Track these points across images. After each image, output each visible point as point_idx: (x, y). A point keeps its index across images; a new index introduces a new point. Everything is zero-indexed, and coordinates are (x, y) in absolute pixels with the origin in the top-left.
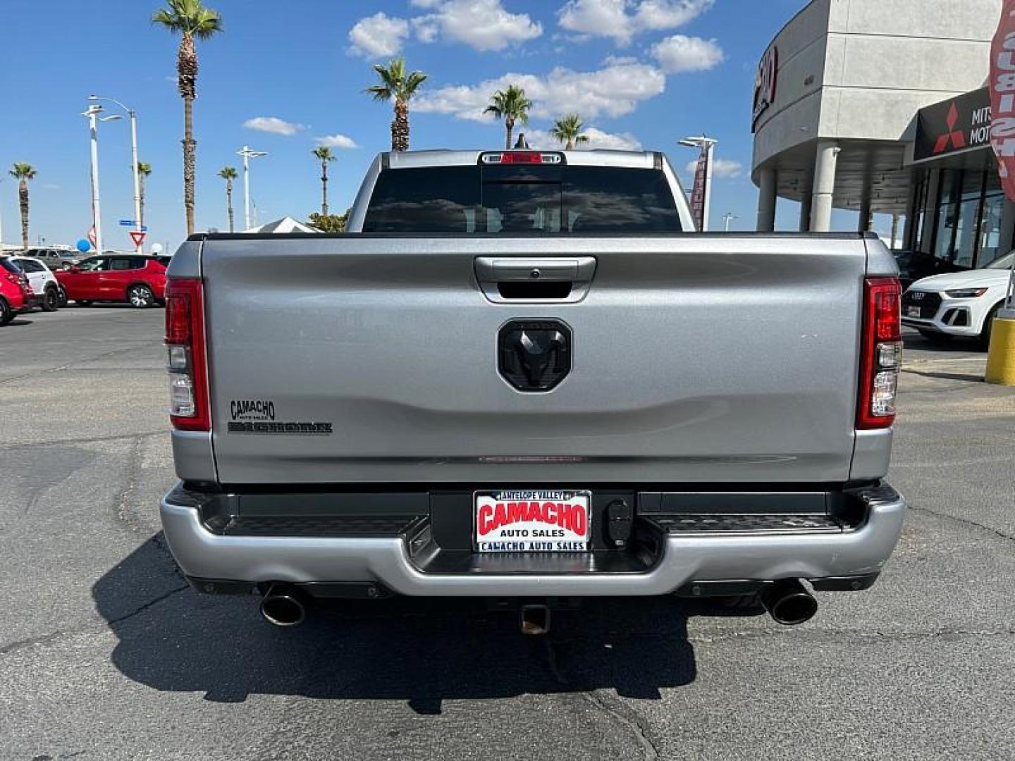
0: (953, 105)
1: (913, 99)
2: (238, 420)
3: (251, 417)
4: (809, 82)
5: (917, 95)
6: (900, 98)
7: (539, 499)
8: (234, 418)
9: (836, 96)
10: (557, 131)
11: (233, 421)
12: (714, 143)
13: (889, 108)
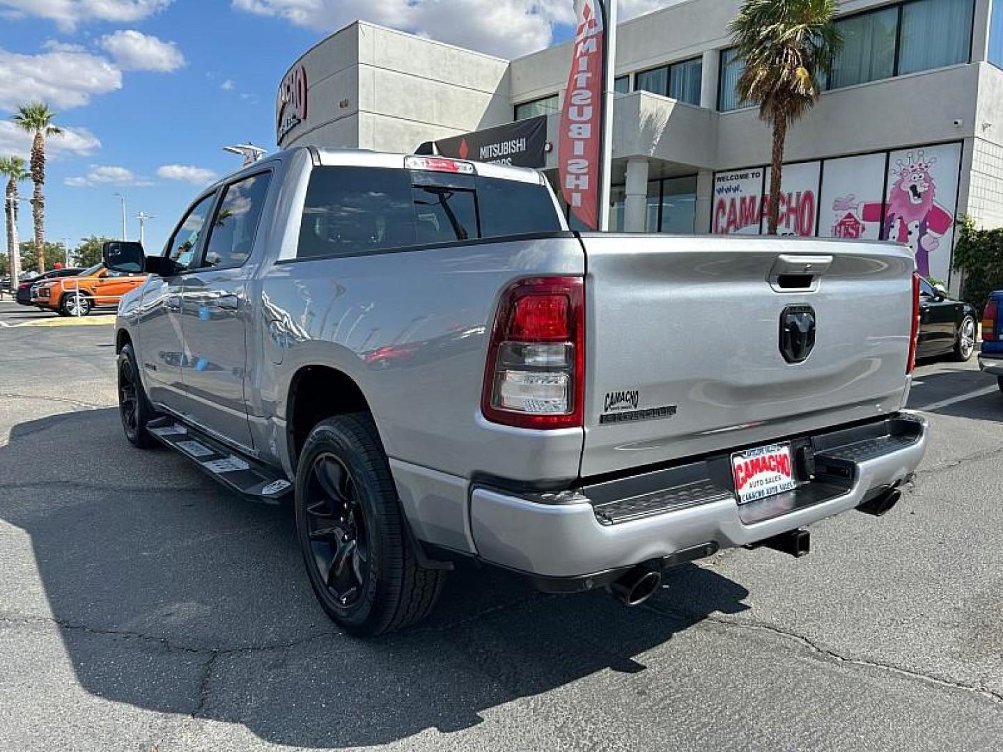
0: (464, 140)
1: (430, 131)
2: (609, 412)
3: (621, 408)
4: (344, 105)
5: (432, 129)
6: (420, 130)
7: (764, 454)
8: (606, 409)
9: (371, 121)
10: (20, 118)
11: (604, 414)
12: (263, 153)
13: (412, 138)
